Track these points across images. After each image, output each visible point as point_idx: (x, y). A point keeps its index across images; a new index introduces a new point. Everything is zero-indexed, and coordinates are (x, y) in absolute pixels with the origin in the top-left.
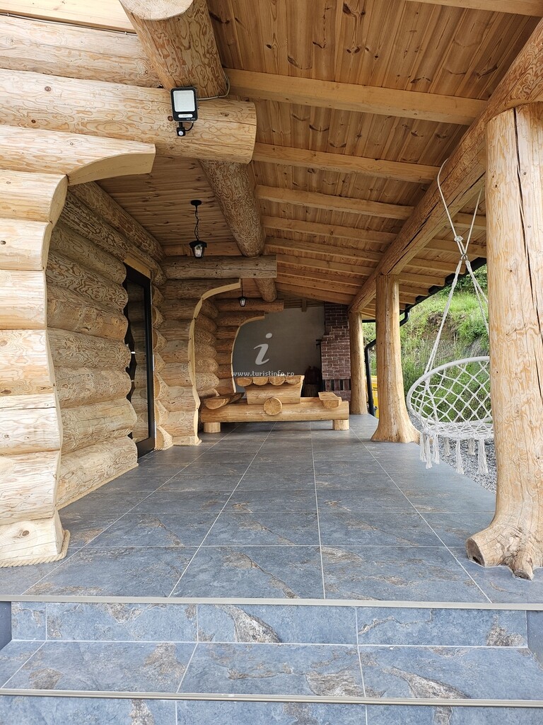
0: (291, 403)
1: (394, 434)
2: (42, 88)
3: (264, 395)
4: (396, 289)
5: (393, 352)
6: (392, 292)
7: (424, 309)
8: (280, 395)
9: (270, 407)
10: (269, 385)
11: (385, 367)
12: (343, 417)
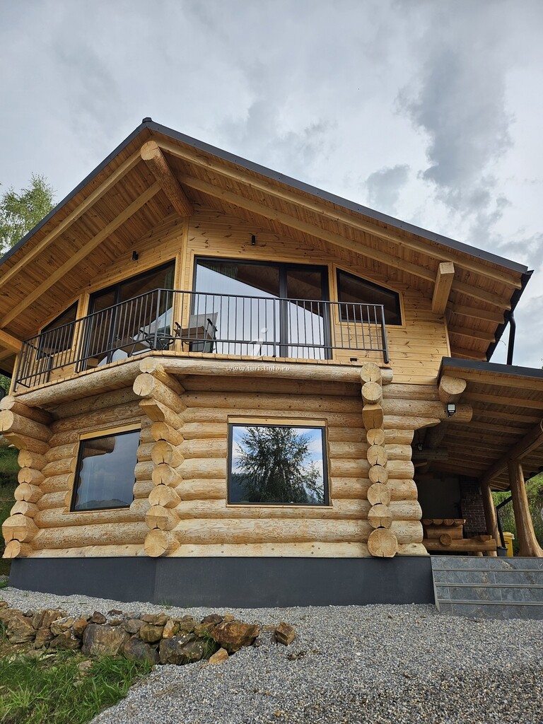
0: (456, 538)
1: (531, 552)
2: (408, 405)
3: (439, 532)
4: (520, 467)
5: (524, 504)
6: (518, 470)
7: (534, 483)
8: (450, 532)
9: (445, 539)
10: (443, 526)
11: (520, 513)
12: (492, 549)
